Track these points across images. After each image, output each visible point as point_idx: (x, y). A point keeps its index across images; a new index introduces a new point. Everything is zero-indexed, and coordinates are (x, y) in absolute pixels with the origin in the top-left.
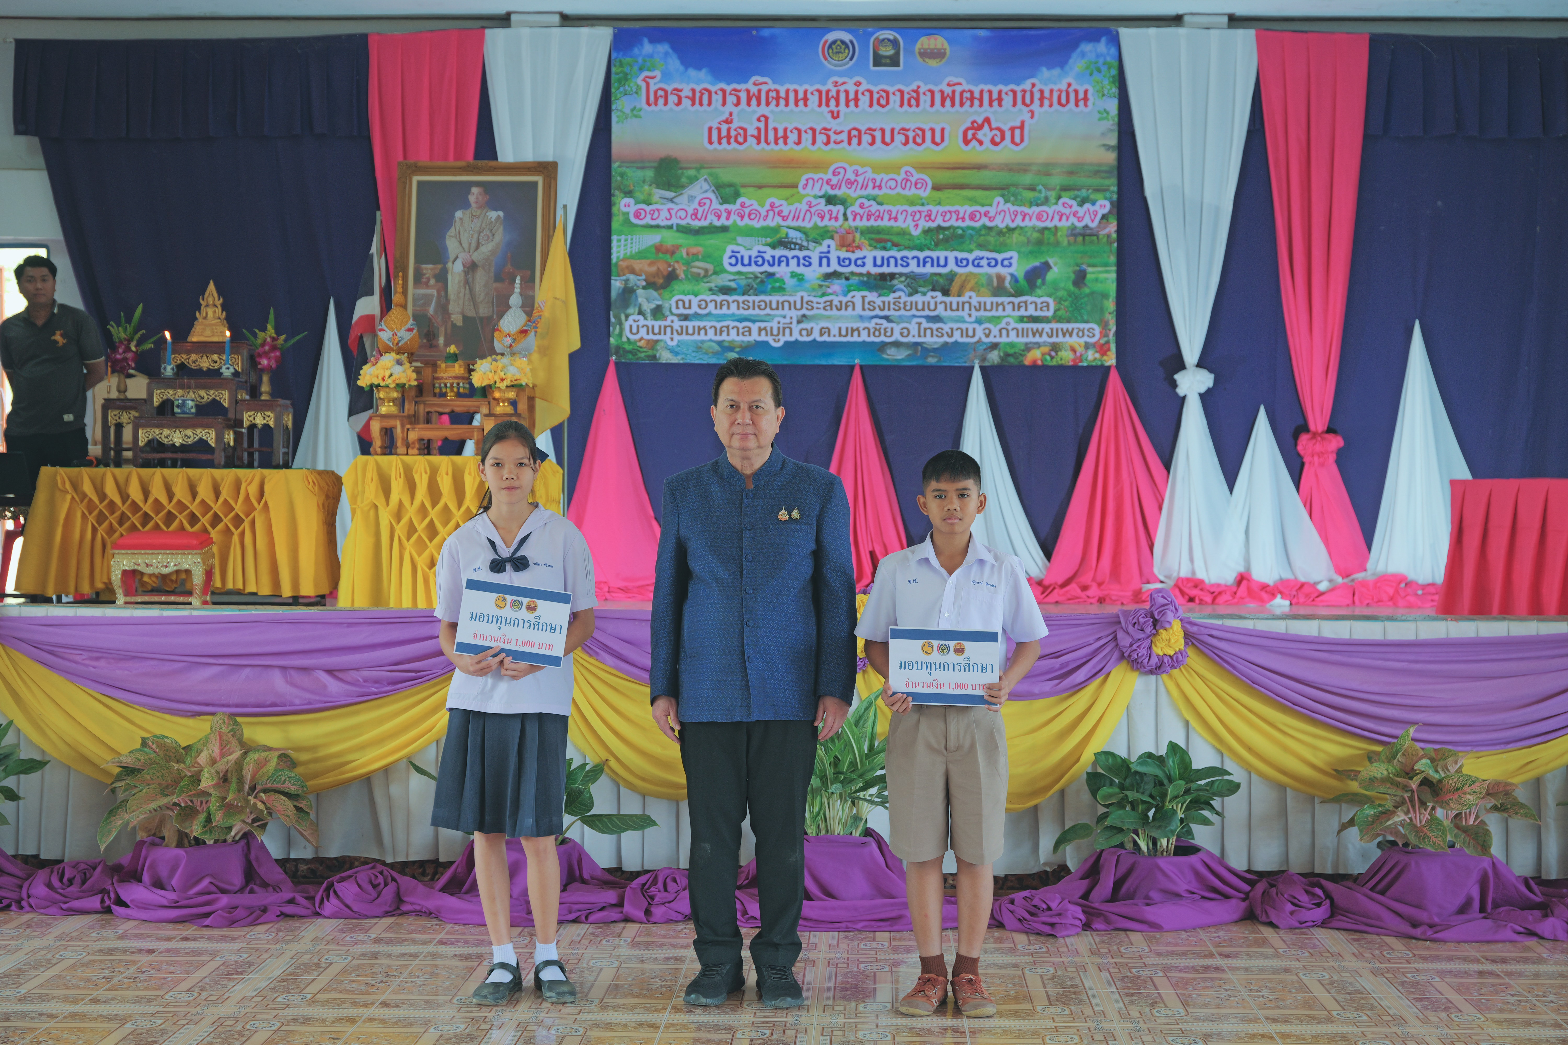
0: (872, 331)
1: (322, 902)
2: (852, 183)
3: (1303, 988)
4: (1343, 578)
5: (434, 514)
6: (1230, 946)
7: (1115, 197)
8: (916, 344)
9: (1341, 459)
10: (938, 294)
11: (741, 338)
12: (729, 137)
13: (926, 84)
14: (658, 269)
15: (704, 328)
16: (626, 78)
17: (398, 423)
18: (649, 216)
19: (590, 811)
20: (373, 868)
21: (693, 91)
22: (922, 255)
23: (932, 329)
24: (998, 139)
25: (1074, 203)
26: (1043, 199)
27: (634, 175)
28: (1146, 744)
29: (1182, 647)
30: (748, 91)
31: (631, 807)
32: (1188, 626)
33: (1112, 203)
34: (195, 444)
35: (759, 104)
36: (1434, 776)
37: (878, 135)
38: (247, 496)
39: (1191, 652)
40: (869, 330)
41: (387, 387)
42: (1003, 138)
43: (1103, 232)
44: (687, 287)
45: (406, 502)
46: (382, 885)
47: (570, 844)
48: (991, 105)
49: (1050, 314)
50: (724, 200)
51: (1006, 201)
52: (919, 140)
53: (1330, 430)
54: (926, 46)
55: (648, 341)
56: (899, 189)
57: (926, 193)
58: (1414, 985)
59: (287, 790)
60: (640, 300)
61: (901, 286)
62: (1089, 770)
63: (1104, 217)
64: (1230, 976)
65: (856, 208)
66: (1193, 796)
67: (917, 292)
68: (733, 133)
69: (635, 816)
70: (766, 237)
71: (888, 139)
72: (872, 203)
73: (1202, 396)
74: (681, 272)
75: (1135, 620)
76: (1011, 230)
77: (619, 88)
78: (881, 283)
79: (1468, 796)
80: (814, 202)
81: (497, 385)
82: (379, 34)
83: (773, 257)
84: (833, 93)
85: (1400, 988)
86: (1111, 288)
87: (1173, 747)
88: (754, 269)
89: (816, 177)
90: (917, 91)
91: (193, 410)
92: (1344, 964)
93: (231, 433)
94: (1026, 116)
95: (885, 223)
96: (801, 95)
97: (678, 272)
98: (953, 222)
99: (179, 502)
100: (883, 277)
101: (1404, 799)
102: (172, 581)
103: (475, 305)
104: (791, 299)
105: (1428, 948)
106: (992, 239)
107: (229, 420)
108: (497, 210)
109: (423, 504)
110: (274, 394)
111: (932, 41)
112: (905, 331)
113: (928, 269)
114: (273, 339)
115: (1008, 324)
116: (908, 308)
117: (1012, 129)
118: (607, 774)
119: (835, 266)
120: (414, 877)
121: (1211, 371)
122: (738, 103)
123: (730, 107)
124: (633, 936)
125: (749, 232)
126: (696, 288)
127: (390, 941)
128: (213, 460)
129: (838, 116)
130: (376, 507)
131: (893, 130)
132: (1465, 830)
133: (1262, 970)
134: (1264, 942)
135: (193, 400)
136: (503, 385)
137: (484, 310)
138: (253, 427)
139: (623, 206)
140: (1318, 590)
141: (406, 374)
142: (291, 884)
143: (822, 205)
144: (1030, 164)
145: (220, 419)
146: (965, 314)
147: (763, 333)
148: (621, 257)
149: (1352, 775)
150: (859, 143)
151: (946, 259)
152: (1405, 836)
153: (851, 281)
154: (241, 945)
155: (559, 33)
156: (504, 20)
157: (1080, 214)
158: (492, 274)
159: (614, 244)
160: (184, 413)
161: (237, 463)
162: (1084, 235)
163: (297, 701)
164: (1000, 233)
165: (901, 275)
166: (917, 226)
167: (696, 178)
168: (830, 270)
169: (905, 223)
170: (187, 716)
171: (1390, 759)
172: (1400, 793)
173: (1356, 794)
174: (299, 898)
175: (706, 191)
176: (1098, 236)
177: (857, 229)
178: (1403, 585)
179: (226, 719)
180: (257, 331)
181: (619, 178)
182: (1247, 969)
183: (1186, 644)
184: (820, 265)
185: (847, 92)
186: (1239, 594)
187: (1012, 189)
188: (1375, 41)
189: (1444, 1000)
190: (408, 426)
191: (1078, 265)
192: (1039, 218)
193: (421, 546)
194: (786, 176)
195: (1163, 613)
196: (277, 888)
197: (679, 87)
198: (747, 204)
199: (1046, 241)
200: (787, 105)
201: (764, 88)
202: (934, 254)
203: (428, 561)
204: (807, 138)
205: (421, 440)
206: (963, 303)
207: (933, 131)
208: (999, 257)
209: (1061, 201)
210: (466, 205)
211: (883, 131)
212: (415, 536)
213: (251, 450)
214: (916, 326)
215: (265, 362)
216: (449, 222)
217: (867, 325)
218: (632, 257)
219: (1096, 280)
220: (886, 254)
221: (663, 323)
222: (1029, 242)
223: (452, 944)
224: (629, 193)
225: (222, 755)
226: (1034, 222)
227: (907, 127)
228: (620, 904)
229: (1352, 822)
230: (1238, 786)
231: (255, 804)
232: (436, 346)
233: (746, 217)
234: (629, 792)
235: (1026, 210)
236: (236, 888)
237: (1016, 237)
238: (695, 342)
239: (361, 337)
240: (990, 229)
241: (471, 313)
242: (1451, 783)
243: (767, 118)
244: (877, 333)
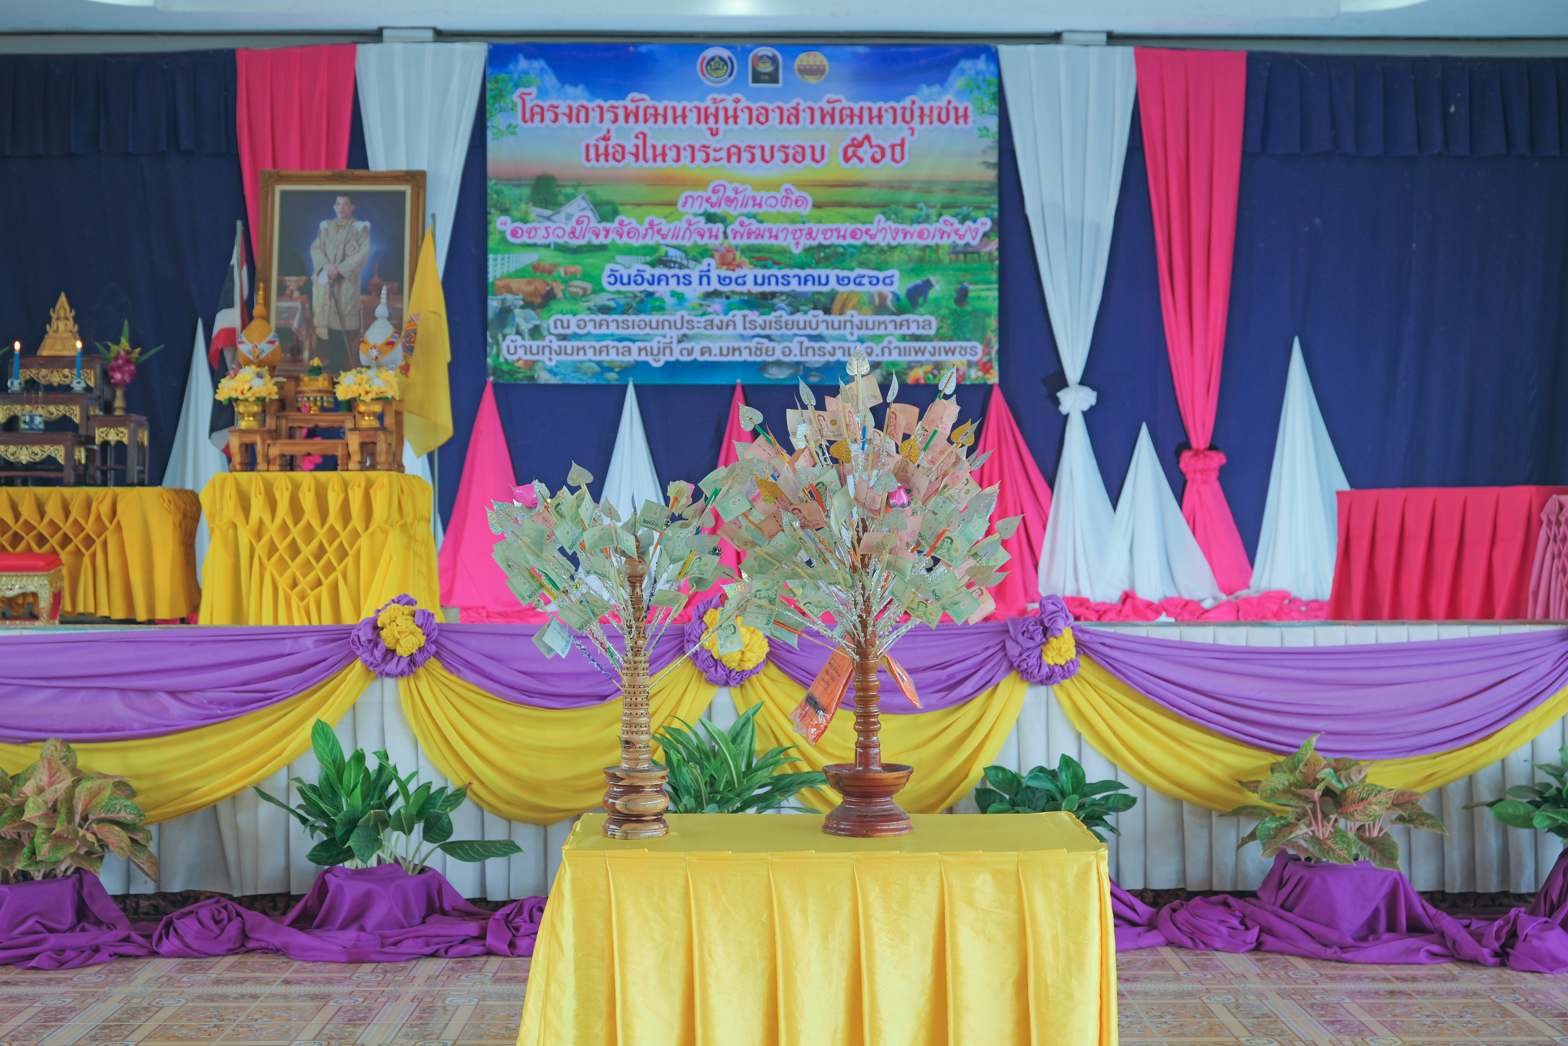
0: (753, 350)
1: (160, 939)
2: (732, 201)
3: (1208, 1013)
4: (1227, 595)
5: (296, 532)
6: (1130, 969)
7: (996, 214)
8: (798, 363)
9: (1224, 476)
10: (820, 313)
11: (621, 358)
12: (606, 154)
13: (805, 101)
14: (536, 288)
15: (583, 348)
16: (500, 95)
17: (258, 439)
18: (526, 235)
19: (449, 837)
20: (217, 902)
21: (570, 108)
22: (803, 273)
23: (813, 349)
24: (878, 157)
25: (955, 221)
26: (924, 217)
27: (510, 193)
28: (1036, 758)
29: (1074, 656)
30: (626, 108)
31: (496, 832)
32: (1079, 634)
33: (993, 220)
34: (42, 462)
35: (637, 121)
36: (1337, 786)
37: (758, 152)
38: (99, 517)
39: (1082, 661)
40: (750, 349)
41: (246, 400)
42: (883, 155)
43: (984, 250)
44: (566, 306)
45: (267, 520)
46: (226, 921)
47: (430, 873)
48: (871, 122)
49: (932, 332)
50: (603, 219)
51: (888, 219)
52: (799, 157)
53: (1212, 447)
54: (805, 63)
55: (526, 362)
56: (779, 207)
57: (807, 211)
58: (1325, 1006)
59: (123, 820)
60: (518, 320)
61: (783, 305)
62: (979, 787)
63: (985, 235)
64: (1131, 1001)
65: (736, 226)
66: (1088, 810)
67: (798, 311)
68: (611, 151)
69: (499, 842)
70: (645, 255)
71: (767, 156)
72: (753, 221)
73: (1086, 414)
74: (559, 291)
75: (1024, 628)
76: (892, 248)
77: (493, 105)
78: (761, 302)
79: (1374, 807)
80: (694, 220)
81: (362, 398)
82: (247, 49)
83: (653, 276)
84: (712, 110)
85: (1309, 1010)
86: (994, 305)
87: (1066, 761)
88: (633, 288)
89: (695, 195)
90: (796, 109)
91: (42, 426)
92: (1248, 986)
93: (83, 450)
94: (906, 134)
95: (765, 241)
96: (679, 112)
97: (556, 291)
98: (834, 241)
99: (26, 522)
100: (764, 296)
101: (1306, 811)
102: (18, 605)
103: (342, 318)
104: (672, 319)
105: (1334, 968)
106: (873, 257)
107: (80, 436)
108: (363, 220)
109: (284, 523)
110: (128, 409)
111: (812, 58)
112: (787, 351)
113: (810, 288)
114: (128, 353)
115: (890, 342)
116: (790, 326)
117: (893, 147)
118: (471, 799)
119: (715, 285)
120: (264, 912)
121: (1093, 389)
122: (616, 120)
123: (607, 124)
124: (495, 970)
125: (629, 251)
126: (575, 308)
127: (232, 982)
128: (62, 479)
129: (717, 134)
130: (235, 526)
131: (772, 148)
132: (1371, 842)
133: (1163, 994)
134: (1162, 964)
135: (41, 416)
136: (368, 398)
137: (351, 324)
138: (105, 444)
139: (499, 224)
140: (1202, 608)
141: (267, 388)
142: (127, 921)
143: (701, 222)
144: (910, 182)
145: (70, 435)
146: (847, 332)
147: (643, 352)
148: (498, 276)
149: (1254, 786)
150: (739, 161)
151: (827, 277)
152: (1307, 850)
153: (732, 300)
154: (66, 989)
155: (432, 48)
156: (376, 36)
157: (962, 232)
158: (359, 286)
159: (491, 263)
160: (31, 429)
161: (88, 481)
162: (967, 252)
163: (136, 725)
164: (882, 251)
165: (782, 293)
166: (797, 244)
167: (573, 196)
168: (710, 289)
169: (785, 242)
170: (17, 743)
171: (1292, 771)
172: (1302, 804)
173: (1255, 807)
174: (135, 936)
175: (584, 209)
176: (979, 253)
177: (737, 247)
178: (1286, 602)
179: (58, 746)
180: (110, 344)
181: (495, 196)
182: (1146, 994)
183: (1078, 653)
184: (701, 283)
185: (726, 109)
186: (1124, 612)
187: (893, 207)
188: (1252, 59)
189: (1357, 1023)
190: (269, 441)
191: (959, 283)
192: (920, 235)
193: (283, 565)
194: (666, 194)
195: (1053, 620)
196: (111, 926)
197: (556, 103)
198: (626, 221)
199: (927, 258)
200: (665, 122)
201: (642, 105)
202: (815, 272)
203: (290, 581)
204: (686, 155)
205: (283, 456)
206: (845, 322)
207: (813, 148)
208: (881, 275)
209: (942, 219)
210: (332, 215)
211: (762, 148)
212: (276, 557)
213: (104, 468)
214: (798, 346)
215: (118, 376)
216: (313, 233)
217: (748, 344)
218: (509, 276)
219: (978, 298)
220: (767, 272)
221: (540, 343)
222: (910, 260)
223: (298, 983)
224: (505, 211)
225: (51, 784)
226: (916, 240)
227: (786, 144)
228: (482, 937)
229: (1253, 836)
230: (1134, 800)
231: (84, 836)
232: (301, 361)
233: (625, 236)
234: (495, 817)
235: (907, 227)
236: (65, 927)
237: (897, 255)
238: (574, 362)
239: (222, 352)
240: (871, 247)
241: (336, 326)
242: (1355, 793)
243: (645, 136)
244: (758, 353)
